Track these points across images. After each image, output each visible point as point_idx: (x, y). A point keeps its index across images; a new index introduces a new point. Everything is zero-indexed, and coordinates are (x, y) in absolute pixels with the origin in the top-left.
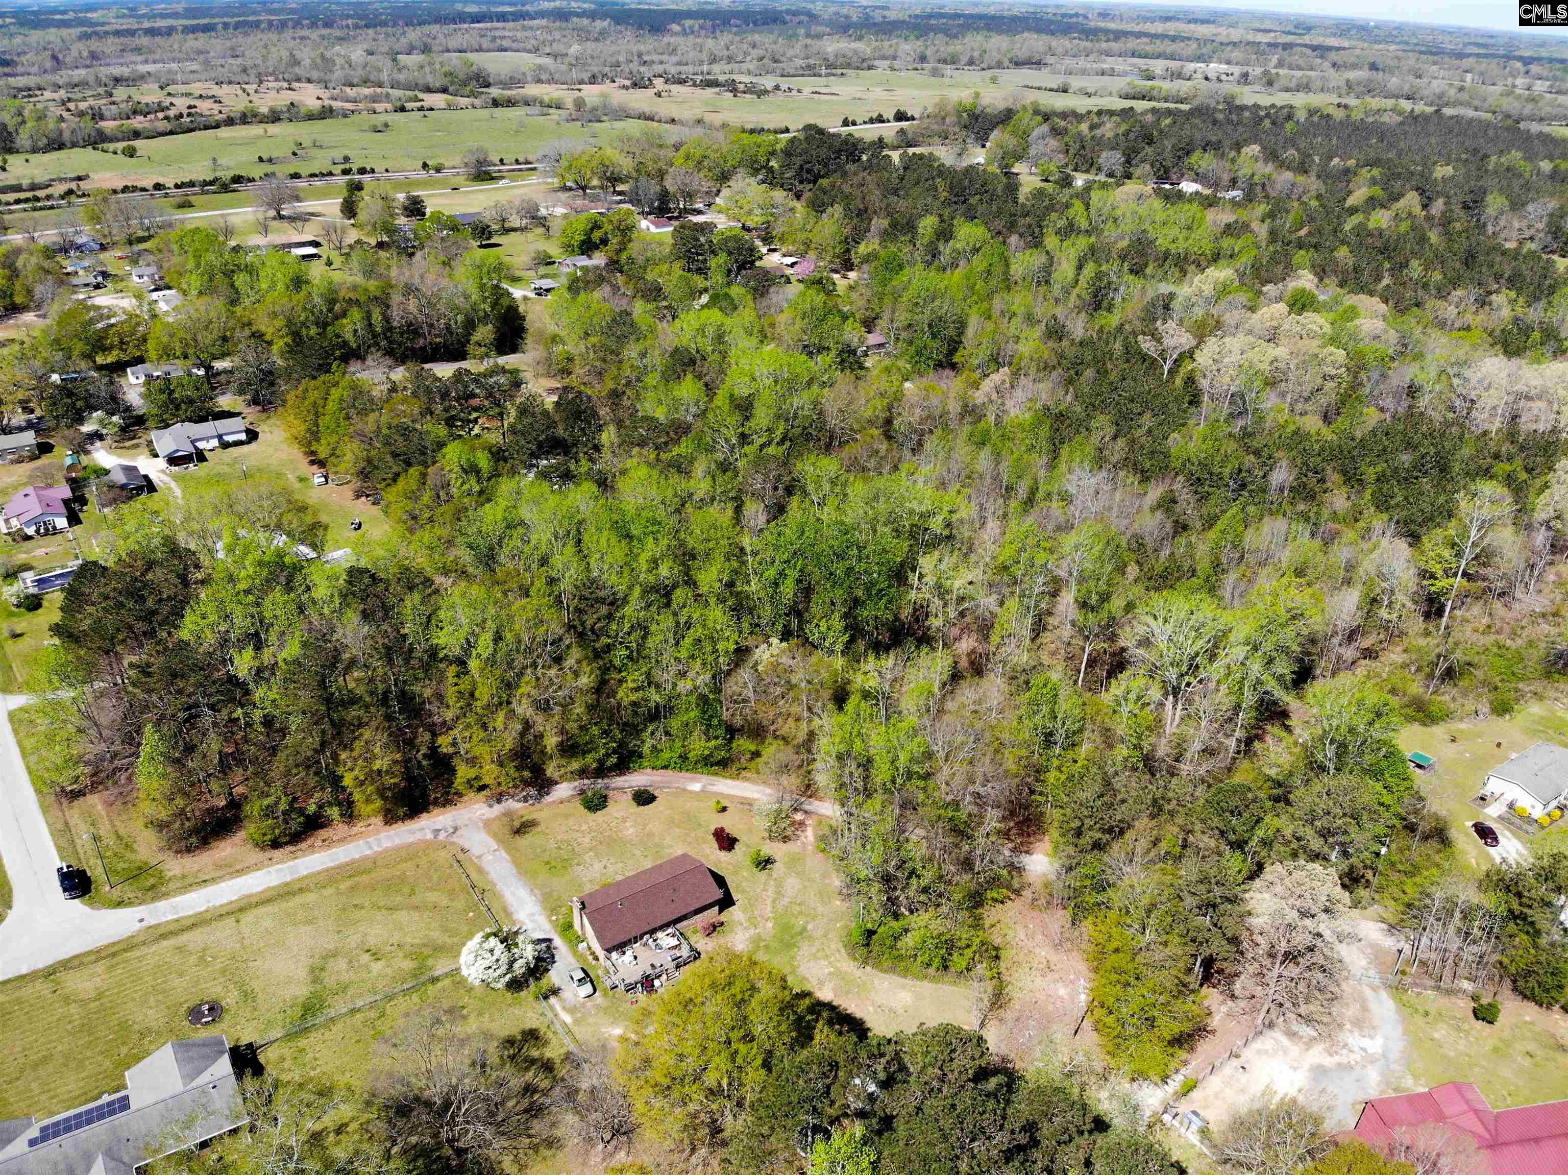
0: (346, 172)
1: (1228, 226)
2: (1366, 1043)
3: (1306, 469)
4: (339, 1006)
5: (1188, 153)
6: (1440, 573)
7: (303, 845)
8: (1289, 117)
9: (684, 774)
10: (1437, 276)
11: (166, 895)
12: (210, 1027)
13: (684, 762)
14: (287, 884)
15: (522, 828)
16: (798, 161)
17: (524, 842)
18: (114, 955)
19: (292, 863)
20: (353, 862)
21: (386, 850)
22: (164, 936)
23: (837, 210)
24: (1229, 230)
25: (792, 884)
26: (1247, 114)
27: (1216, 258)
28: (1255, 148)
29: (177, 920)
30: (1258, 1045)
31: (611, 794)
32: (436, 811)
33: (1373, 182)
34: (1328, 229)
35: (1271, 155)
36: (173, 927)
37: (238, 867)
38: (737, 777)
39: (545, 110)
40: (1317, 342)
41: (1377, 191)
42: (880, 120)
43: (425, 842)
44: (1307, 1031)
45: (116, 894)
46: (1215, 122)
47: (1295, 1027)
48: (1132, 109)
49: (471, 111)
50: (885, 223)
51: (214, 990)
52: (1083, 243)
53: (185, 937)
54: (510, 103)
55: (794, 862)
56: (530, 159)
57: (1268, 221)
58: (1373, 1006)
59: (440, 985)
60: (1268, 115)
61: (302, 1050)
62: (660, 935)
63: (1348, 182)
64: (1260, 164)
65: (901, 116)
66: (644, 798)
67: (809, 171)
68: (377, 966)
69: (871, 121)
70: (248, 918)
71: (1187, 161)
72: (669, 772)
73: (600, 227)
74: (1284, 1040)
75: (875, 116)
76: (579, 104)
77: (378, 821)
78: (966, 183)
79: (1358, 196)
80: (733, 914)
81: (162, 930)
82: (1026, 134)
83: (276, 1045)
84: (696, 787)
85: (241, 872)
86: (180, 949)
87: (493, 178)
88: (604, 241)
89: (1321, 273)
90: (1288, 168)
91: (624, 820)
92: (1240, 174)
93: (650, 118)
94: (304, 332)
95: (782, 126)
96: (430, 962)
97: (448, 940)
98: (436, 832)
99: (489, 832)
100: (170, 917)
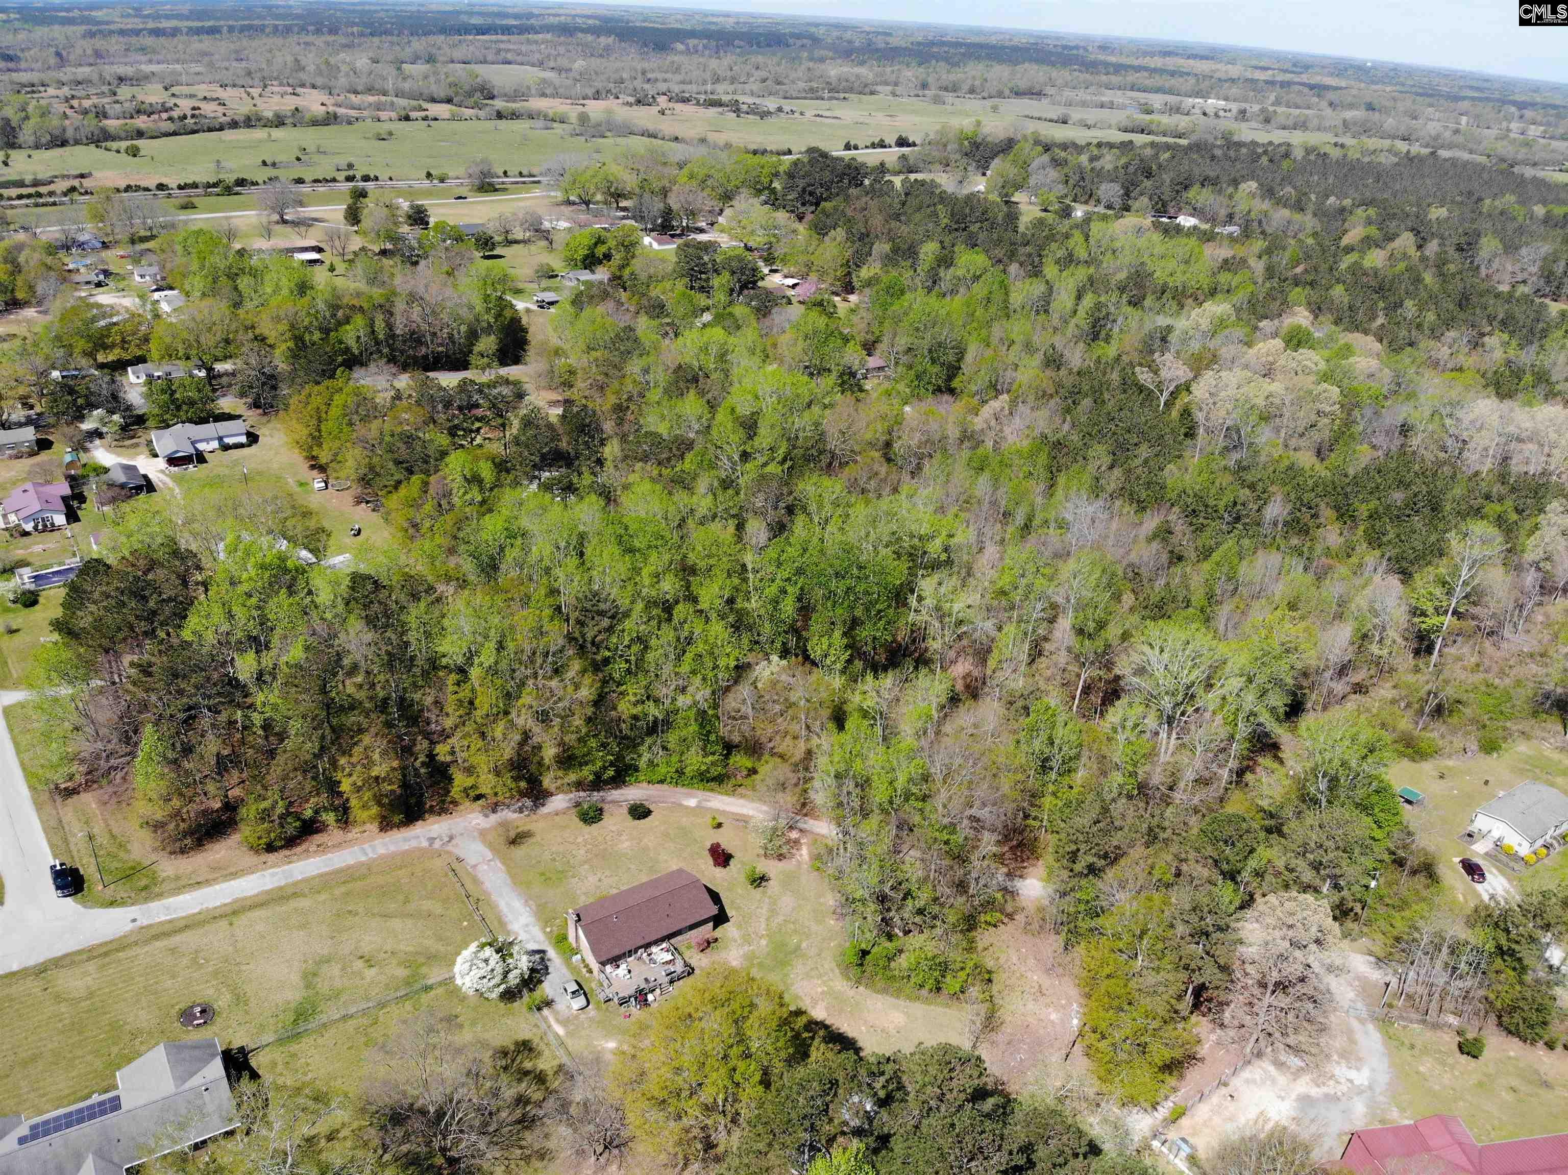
0: (350, 179)
1: (1226, 261)
2: (1353, 1074)
3: (1301, 504)
4: (332, 1012)
5: (1186, 188)
6: (1431, 611)
7: (298, 850)
8: (1287, 155)
9: (680, 789)
10: (1431, 317)
11: (160, 896)
12: (202, 1029)
13: (679, 776)
14: (281, 888)
15: (517, 840)
16: (801, 183)
17: (519, 852)
18: (106, 954)
19: (286, 867)
20: (349, 867)
21: (382, 857)
22: (156, 937)
23: (839, 233)
24: (1226, 265)
25: (787, 902)
26: (1244, 150)
27: (1213, 292)
28: (1253, 185)
29: (170, 921)
30: (1246, 1074)
31: (606, 807)
32: (432, 819)
33: (1369, 222)
34: (1324, 267)
35: (1269, 192)
36: (167, 928)
37: (233, 870)
38: (733, 793)
39: (549, 124)
40: (1313, 378)
41: (1373, 231)
42: (882, 144)
43: (420, 849)
44: (1295, 1062)
45: (109, 892)
46: (1213, 158)
47: (1283, 1057)
48: (1131, 142)
49: (475, 123)
50: (887, 247)
51: (207, 992)
52: (1081, 274)
53: (177, 939)
54: (514, 116)
55: (789, 880)
56: (534, 172)
57: (1265, 258)
58: (1359, 1036)
59: (433, 993)
60: (1265, 152)
61: (294, 1055)
62: (654, 949)
63: (1344, 221)
64: (1258, 201)
65: (902, 142)
66: (640, 812)
67: (811, 194)
68: (370, 973)
69: (873, 146)
70: (242, 921)
71: (1185, 195)
72: (665, 787)
73: (604, 243)
74: (1271, 1068)
75: (877, 141)
76: (583, 119)
77: (373, 827)
78: (967, 211)
79: (1353, 236)
80: (728, 930)
81: (153, 932)
82: (1026, 165)
83: (267, 1049)
84: (692, 802)
85: (234, 875)
86: (173, 950)
87: (496, 190)
88: (608, 257)
89: (1317, 310)
90: (1285, 206)
91: (620, 834)
92: (1237, 210)
93: (653, 136)
94: (307, 337)
95: (785, 148)
96: (424, 970)
97: (442, 949)
98: (432, 840)
99: (484, 841)
100: (163, 918)
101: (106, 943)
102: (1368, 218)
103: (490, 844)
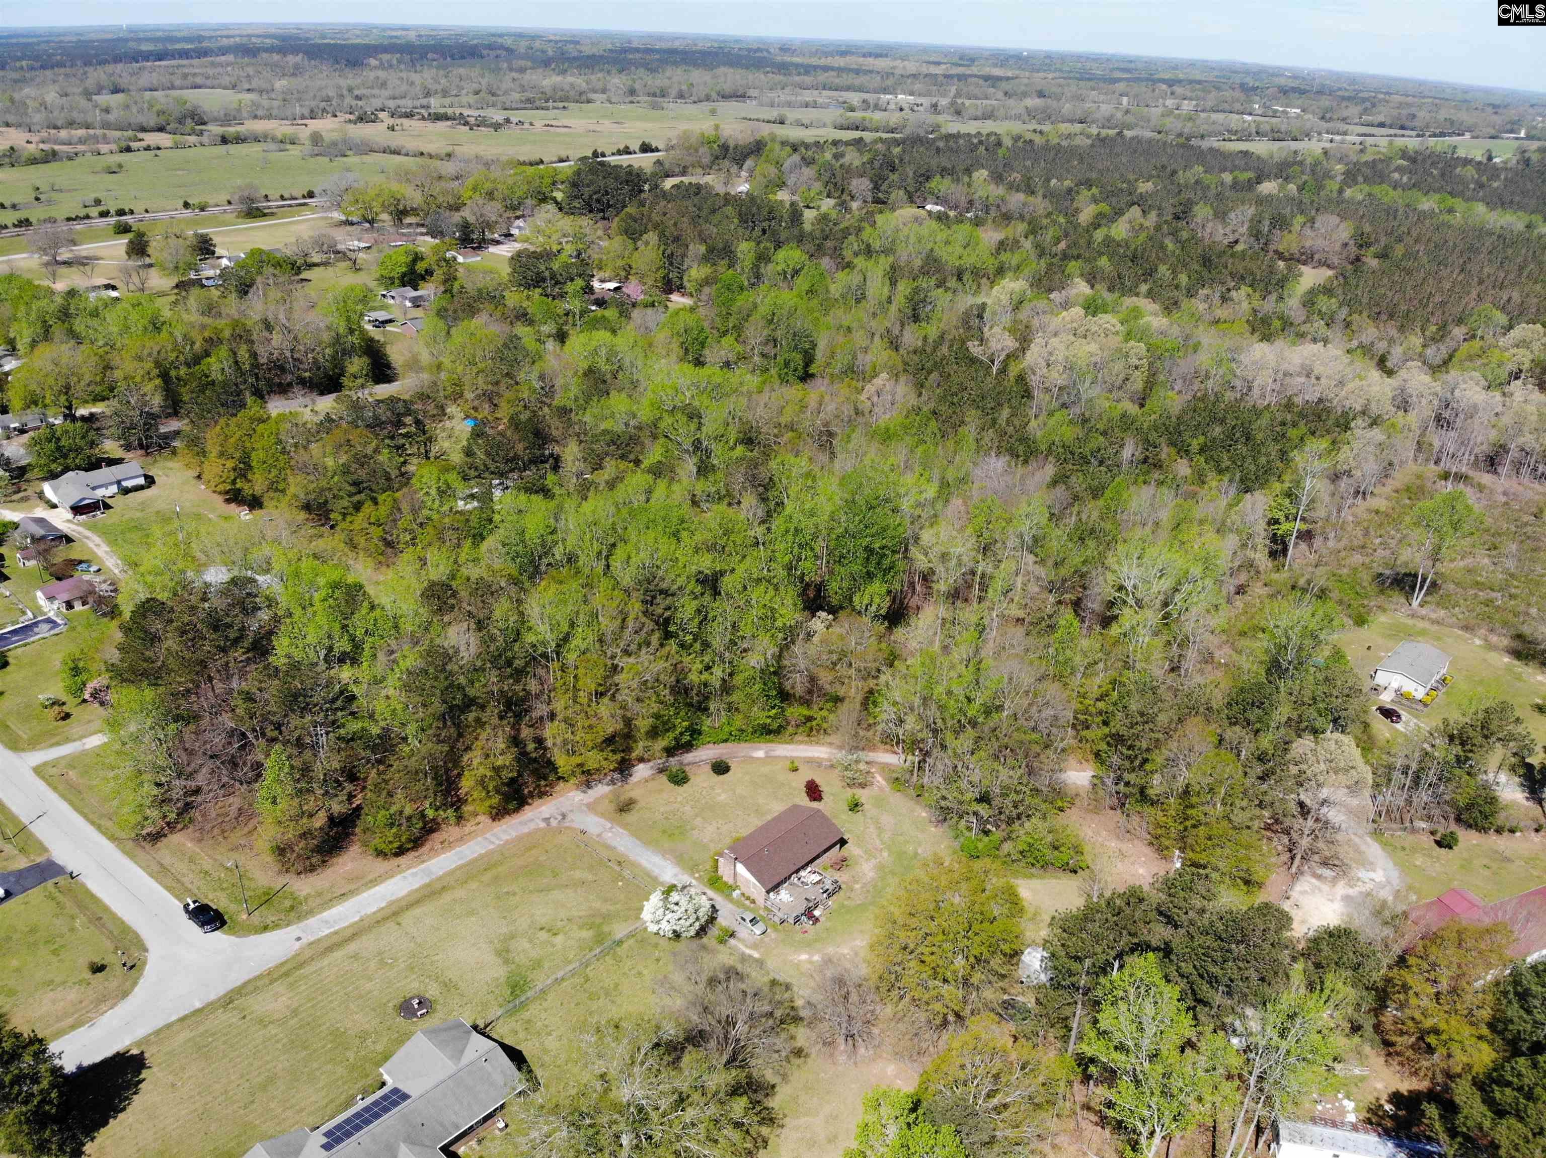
0: (104, 214)
1: (1001, 243)
2: (1372, 875)
3: (1148, 444)
4: (541, 980)
5: (928, 179)
6: (1283, 519)
7: (425, 849)
8: (999, 144)
9: (743, 745)
10: (1183, 279)
11: (311, 913)
12: (427, 1018)
13: (739, 736)
14: (428, 885)
15: (625, 807)
16: (587, 191)
17: (631, 817)
18: (286, 974)
19: (423, 866)
20: (481, 857)
21: (507, 842)
22: (330, 949)
23: (652, 237)
24: (1002, 246)
25: (887, 820)
26: (961, 141)
27: (1000, 271)
28: (984, 173)
29: (336, 933)
30: (1298, 888)
31: (687, 769)
32: (537, 802)
33: (1095, 201)
34: (1082, 242)
35: (997, 178)
36: (335, 939)
37: (371, 877)
38: (791, 742)
39: (282, 146)
40: (1120, 338)
41: (1104, 207)
42: (627, 151)
43: (538, 830)
44: (1327, 873)
45: (256, 918)
46: (938, 150)
47: (1319, 872)
48: (861, 139)
49: (200, 149)
50: (703, 249)
51: (412, 986)
52: (885, 262)
53: (352, 947)
54: (240, 139)
55: (879, 802)
56: (295, 194)
57: (1031, 237)
58: (1363, 848)
59: (625, 945)
60: (981, 142)
61: (529, 1021)
62: (803, 873)
63: (1072, 200)
64: (992, 187)
65: (646, 148)
66: (721, 768)
67: (598, 201)
68: (559, 939)
69: (619, 152)
70: (407, 918)
71: (927, 185)
72: (729, 744)
73: (422, 259)
74: (1314, 881)
75: (622, 147)
76: (316, 138)
77: (484, 819)
78: (754, 210)
79: (1086, 215)
80: (851, 849)
81: (326, 944)
82: (779, 164)
83: (501, 1021)
84: (760, 754)
85: (374, 882)
86: (355, 957)
87: (265, 215)
88: (429, 272)
89: (1091, 280)
90: (1018, 191)
91: (712, 788)
92: (976, 196)
93: (396, 152)
95: (535, 157)
96: (606, 929)
97: (612, 908)
98: (547, 820)
99: (596, 813)
100: (327, 932)
101: (282, 964)
102: (1093, 195)
103: (602, 815)
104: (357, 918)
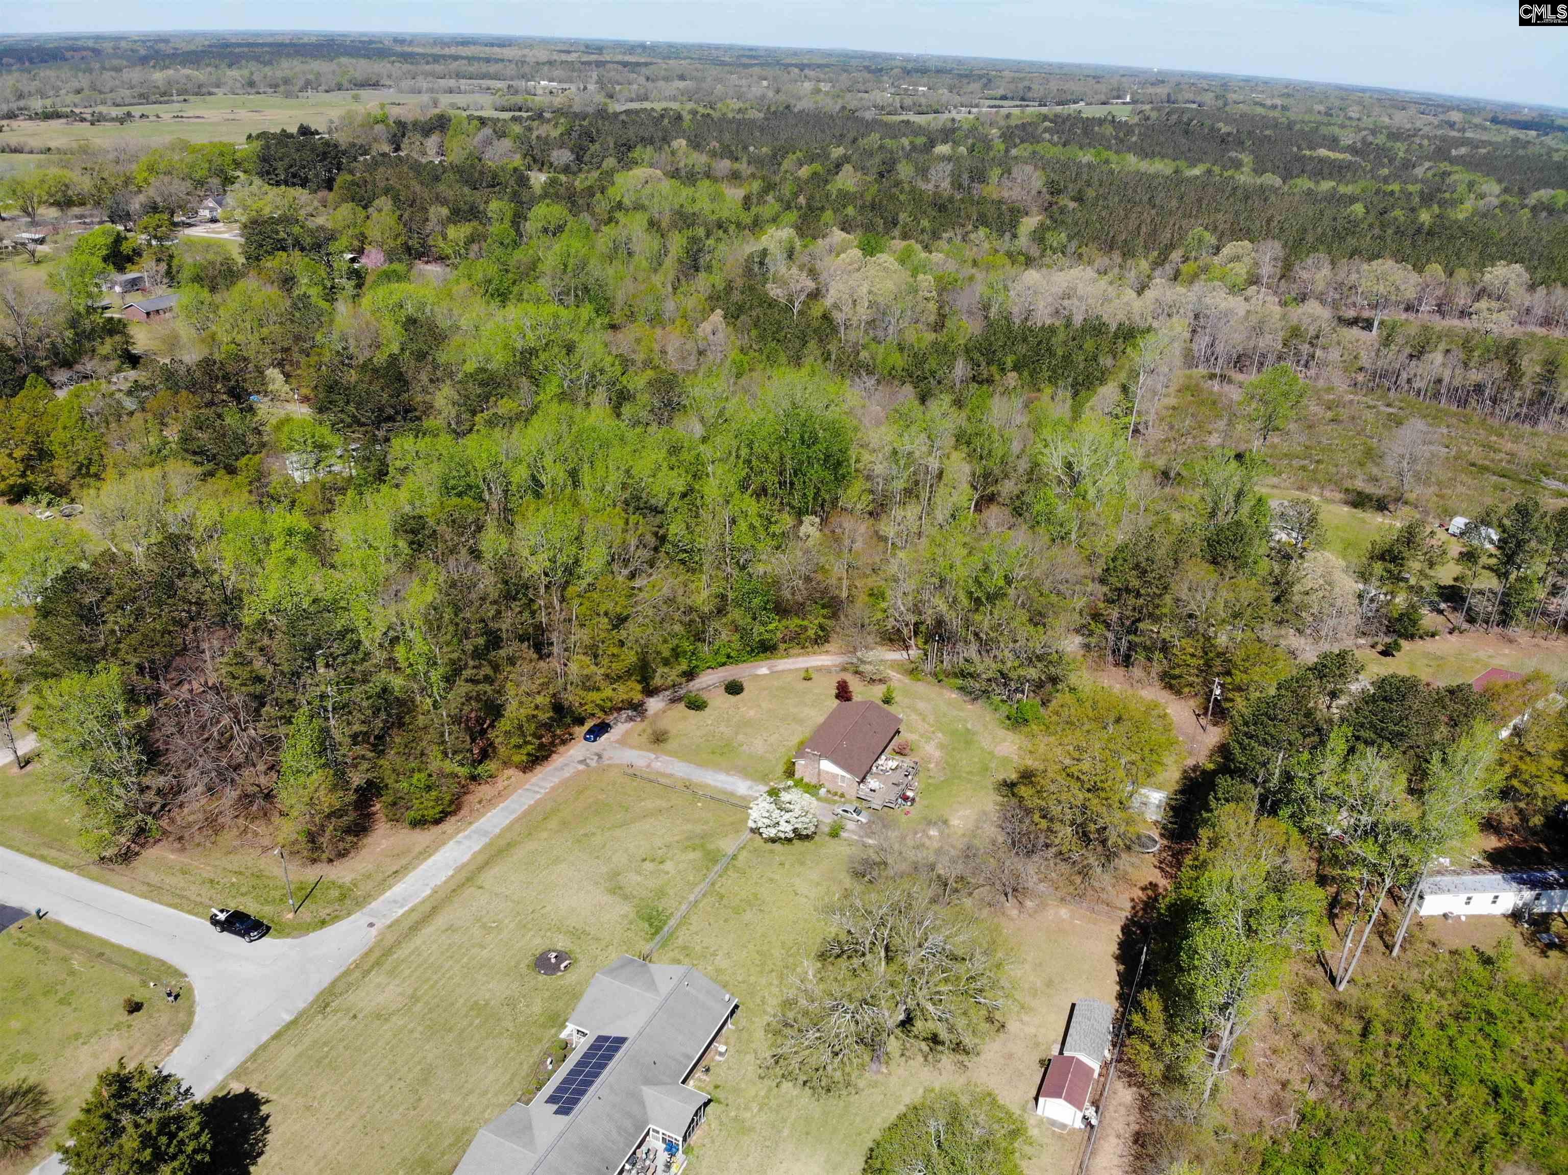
4: (674, 908)
7: (466, 811)
11: (367, 898)
14: (490, 845)
15: (659, 738)
17: (671, 745)
18: (379, 962)
19: (473, 827)
20: (532, 808)
21: (553, 790)
22: (415, 928)
24: (748, 201)
25: (924, 706)
27: (758, 223)
29: (412, 910)
31: (700, 695)
32: (563, 749)
36: (415, 917)
37: (417, 849)
43: (579, 773)
45: (305, 914)
51: (537, 944)
53: (441, 921)
55: (908, 693)
59: (740, 857)
61: (685, 948)
62: (880, 762)
66: (734, 688)
68: (669, 866)
70: (488, 880)
77: (514, 773)
80: (908, 737)
81: (407, 924)
84: (764, 671)
85: (425, 854)
86: (451, 928)
91: (738, 707)
96: (712, 847)
97: (705, 827)
98: (583, 762)
99: (632, 747)
100: (401, 912)
101: (367, 954)
103: (640, 747)
104: (428, 892)
